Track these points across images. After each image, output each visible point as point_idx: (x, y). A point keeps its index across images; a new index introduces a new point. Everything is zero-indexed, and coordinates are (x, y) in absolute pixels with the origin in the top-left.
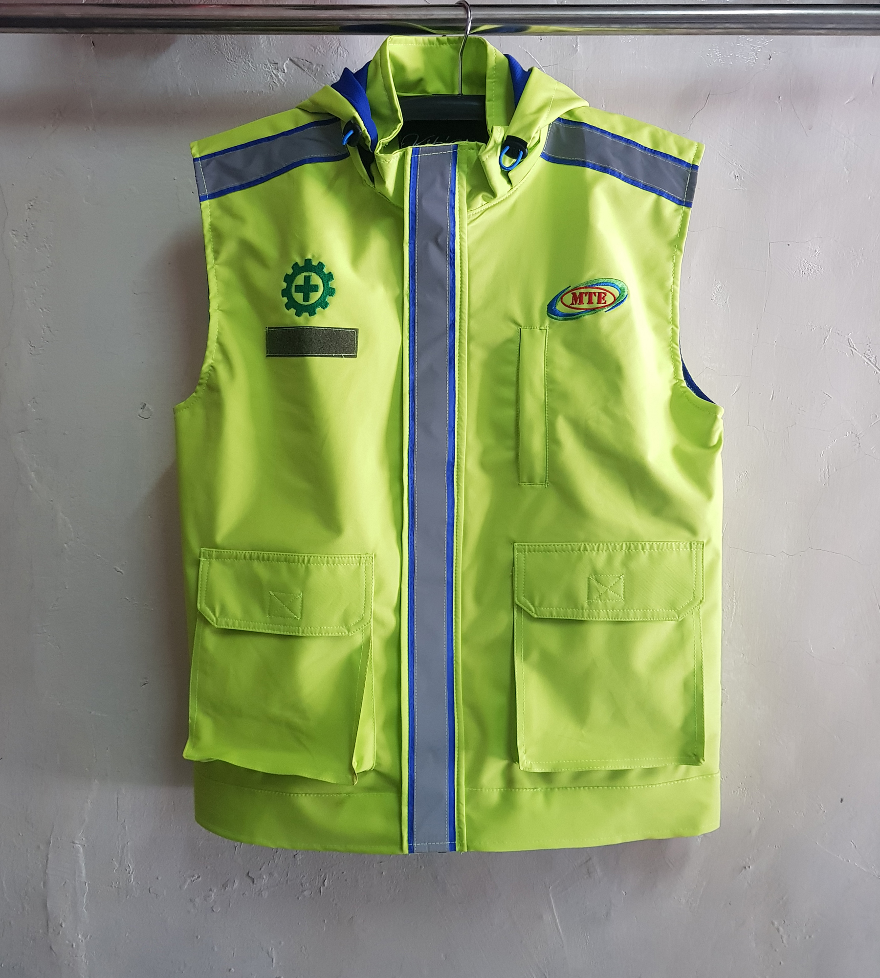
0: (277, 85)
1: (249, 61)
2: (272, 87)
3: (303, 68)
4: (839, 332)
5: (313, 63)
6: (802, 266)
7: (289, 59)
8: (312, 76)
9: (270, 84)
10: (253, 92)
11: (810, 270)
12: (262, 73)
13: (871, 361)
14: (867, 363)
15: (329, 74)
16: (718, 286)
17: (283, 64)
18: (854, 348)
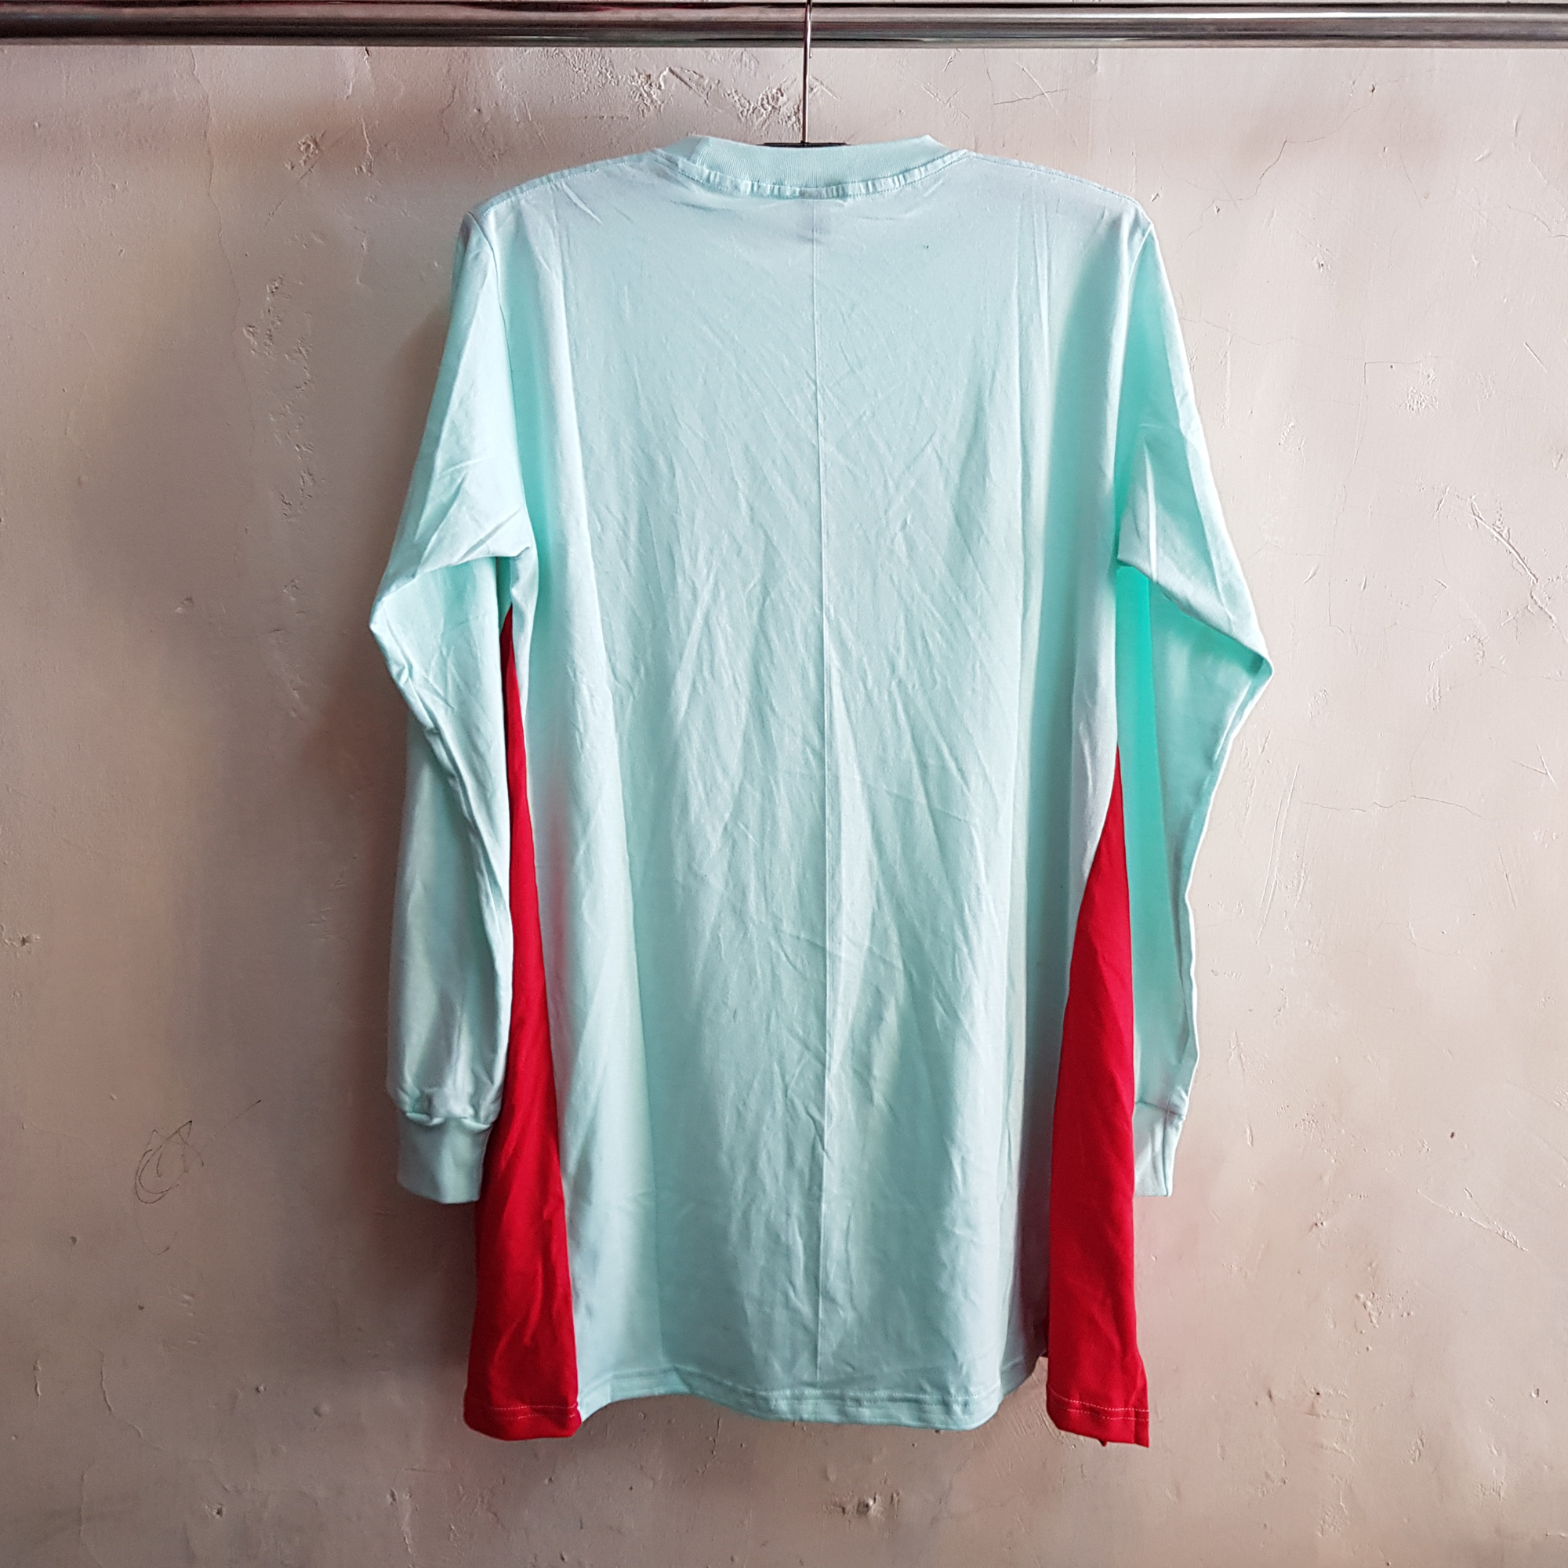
0: (649, 110)
1: (607, 71)
2: (643, 111)
3: (688, 82)
4: (1460, 495)
5: (704, 76)
6: (1410, 397)
7: (667, 69)
8: (703, 95)
9: (638, 106)
10: (613, 118)
11: (1421, 404)
12: (627, 89)
13: (1501, 536)
14: (1497, 538)
15: (729, 95)
16: (1290, 426)
17: (659, 77)
18: (1478, 516)
